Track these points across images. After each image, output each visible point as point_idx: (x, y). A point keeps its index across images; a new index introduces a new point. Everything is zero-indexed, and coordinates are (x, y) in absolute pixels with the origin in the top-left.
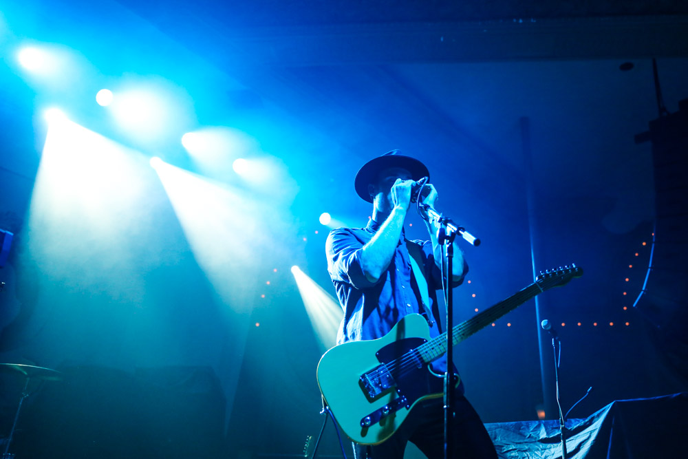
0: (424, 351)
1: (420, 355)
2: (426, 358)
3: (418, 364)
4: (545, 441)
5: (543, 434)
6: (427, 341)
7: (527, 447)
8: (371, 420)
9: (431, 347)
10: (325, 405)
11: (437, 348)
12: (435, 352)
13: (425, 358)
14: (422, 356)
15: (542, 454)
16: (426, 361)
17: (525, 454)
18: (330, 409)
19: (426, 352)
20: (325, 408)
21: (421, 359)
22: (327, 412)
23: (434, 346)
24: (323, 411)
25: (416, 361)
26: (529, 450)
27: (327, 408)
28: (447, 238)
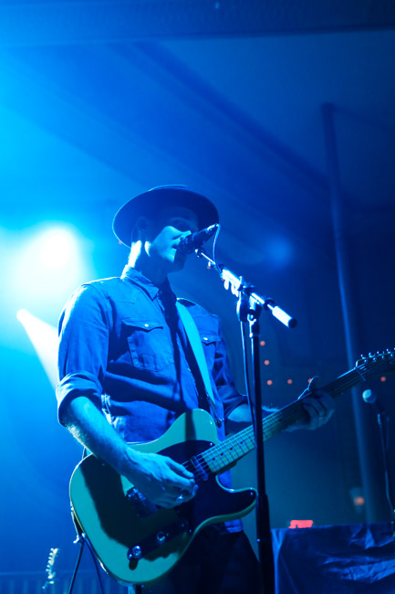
0: (211, 458)
1: (206, 463)
2: (214, 467)
3: (204, 475)
4: (372, 552)
5: (369, 541)
6: (214, 445)
7: (348, 560)
8: (142, 549)
9: (219, 453)
10: (80, 532)
11: (227, 453)
12: (224, 459)
13: (211, 467)
14: (208, 464)
15: (370, 569)
16: (214, 470)
17: (347, 571)
18: (87, 536)
19: (214, 459)
20: (80, 535)
21: (207, 468)
22: (82, 540)
23: (223, 450)
24: (78, 539)
25: (201, 471)
26: (352, 564)
27: (83, 535)
28: (251, 312)
